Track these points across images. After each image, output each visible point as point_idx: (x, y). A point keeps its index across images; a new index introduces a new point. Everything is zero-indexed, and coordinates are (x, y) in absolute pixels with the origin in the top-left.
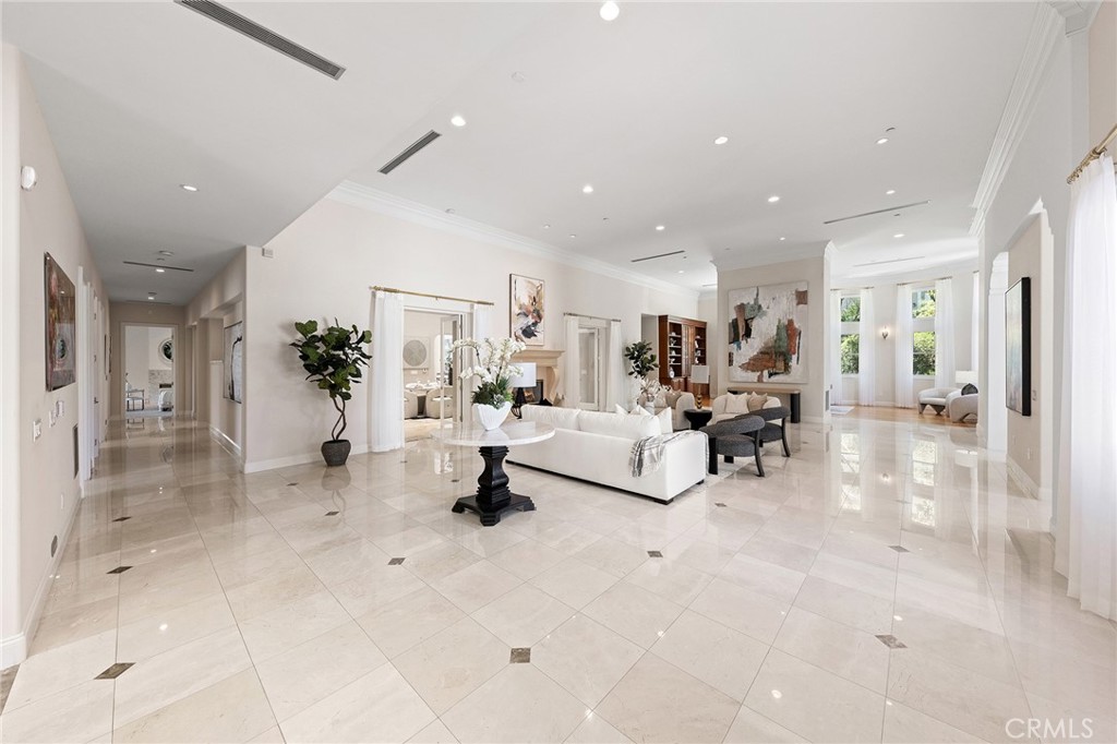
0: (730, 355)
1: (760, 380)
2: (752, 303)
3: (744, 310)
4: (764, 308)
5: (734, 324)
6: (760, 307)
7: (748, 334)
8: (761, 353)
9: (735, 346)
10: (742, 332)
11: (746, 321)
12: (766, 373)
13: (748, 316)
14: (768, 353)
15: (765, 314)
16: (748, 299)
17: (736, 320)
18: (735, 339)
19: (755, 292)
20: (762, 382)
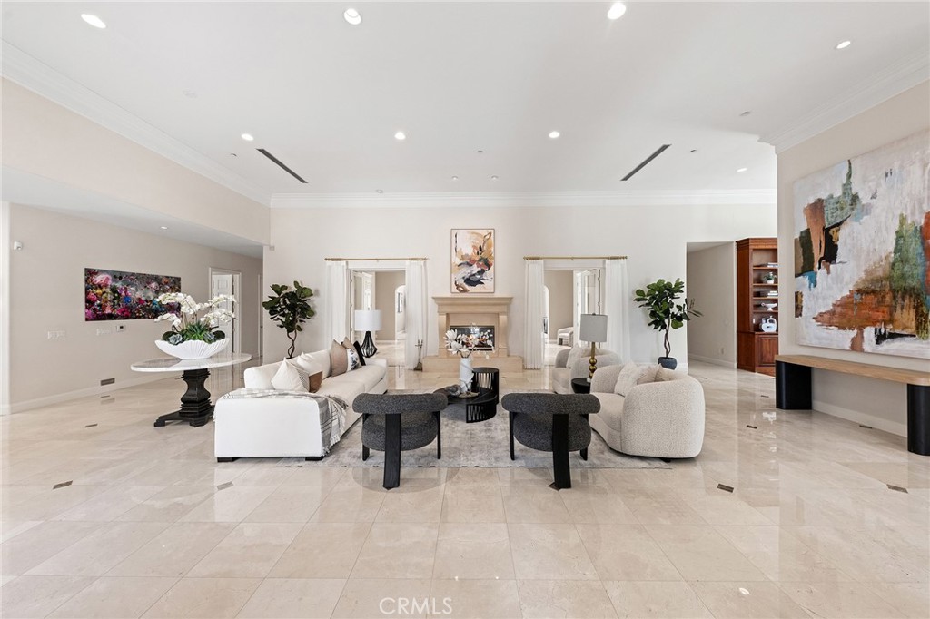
0: (798, 297)
1: (856, 346)
2: (838, 193)
3: (822, 207)
4: (865, 199)
5: (805, 242)
6: (855, 198)
7: (831, 254)
8: (859, 291)
9: (805, 280)
10: (818, 253)
11: (826, 231)
12: (869, 333)
13: (829, 220)
14: (874, 292)
15: (867, 210)
16: (831, 189)
17: (808, 231)
18: (805, 268)
19: (847, 170)
20: (862, 350)
